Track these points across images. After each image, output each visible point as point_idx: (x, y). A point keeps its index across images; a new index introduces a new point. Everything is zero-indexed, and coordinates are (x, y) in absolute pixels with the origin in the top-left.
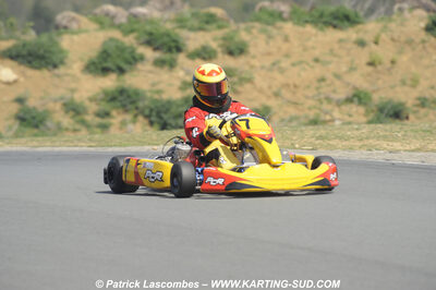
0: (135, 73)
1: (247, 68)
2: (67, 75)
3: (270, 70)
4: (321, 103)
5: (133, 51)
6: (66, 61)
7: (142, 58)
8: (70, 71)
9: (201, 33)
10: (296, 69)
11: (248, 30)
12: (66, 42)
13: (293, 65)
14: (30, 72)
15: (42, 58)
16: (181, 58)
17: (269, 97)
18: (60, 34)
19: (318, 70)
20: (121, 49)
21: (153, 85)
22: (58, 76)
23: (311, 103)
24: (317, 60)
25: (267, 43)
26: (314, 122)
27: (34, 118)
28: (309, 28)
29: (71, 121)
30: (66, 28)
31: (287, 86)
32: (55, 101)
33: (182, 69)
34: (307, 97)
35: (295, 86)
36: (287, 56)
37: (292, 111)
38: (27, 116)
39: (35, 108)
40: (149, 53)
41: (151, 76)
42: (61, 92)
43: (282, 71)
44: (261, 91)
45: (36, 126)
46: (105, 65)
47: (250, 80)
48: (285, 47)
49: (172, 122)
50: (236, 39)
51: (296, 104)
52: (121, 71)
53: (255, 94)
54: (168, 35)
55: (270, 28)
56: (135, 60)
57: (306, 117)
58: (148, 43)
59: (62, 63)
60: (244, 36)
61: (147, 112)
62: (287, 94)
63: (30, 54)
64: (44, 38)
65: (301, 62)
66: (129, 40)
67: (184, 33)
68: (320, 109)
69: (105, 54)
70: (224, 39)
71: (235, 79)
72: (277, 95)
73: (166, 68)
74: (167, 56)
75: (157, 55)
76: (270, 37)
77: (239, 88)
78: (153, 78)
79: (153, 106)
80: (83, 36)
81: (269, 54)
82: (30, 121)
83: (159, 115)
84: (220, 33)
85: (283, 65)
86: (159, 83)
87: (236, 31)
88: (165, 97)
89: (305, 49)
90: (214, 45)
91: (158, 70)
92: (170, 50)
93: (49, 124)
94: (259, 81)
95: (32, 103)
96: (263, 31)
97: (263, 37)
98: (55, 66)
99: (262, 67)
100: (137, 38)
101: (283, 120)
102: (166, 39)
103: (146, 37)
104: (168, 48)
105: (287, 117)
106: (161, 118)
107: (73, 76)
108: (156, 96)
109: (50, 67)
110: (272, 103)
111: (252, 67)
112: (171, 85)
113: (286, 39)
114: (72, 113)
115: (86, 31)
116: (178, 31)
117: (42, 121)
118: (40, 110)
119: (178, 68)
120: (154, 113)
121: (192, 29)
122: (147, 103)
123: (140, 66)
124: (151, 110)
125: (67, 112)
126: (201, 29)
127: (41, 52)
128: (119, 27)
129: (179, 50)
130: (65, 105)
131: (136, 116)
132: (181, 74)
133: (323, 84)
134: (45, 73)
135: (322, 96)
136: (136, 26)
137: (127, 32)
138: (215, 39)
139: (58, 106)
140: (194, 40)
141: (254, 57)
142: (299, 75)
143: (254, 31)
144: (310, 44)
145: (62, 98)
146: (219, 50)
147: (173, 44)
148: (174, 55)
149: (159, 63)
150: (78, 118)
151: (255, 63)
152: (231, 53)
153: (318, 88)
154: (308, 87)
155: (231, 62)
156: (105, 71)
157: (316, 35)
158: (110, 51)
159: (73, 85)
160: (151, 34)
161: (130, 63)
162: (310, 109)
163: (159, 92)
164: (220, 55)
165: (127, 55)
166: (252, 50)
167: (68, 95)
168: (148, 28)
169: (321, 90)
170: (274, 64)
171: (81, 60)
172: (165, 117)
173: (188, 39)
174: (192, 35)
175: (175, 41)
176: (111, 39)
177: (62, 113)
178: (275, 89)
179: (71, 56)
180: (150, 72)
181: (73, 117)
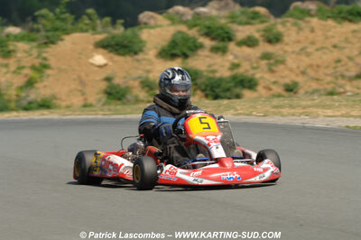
0: (196, 57)
1: (281, 53)
2: (144, 59)
3: (299, 54)
4: (337, 78)
5: (194, 41)
6: (144, 49)
7: (201, 46)
8: (146, 57)
9: (248, 27)
10: (319, 53)
11: (283, 24)
12: (145, 35)
13: (317, 50)
14: (117, 58)
15: (125, 47)
16: (232, 46)
17: (297, 75)
18: (141, 29)
19: (336, 54)
20: (186, 39)
21: (210, 66)
22: (138, 61)
23: (329, 79)
24: (335, 46)
25: (298, 33)
26: (331, 94)
27: (118, 93)
28: (330, 22)
29: (146, 95)
30: (145, 24)
31: (311, 66)
32: (135, 79)
33: (232, 54)
34: (327, 75)
35: (318, 66)
36: (313, 43)
37: (314, 85)
38: (113, 91)
39: (118, 85)
40: (207, 42)
41: (208, 59)
42: (140, 73)
43: (308, 55)
44: (291, 70)
45: (119, 99)
46: (174, 52)
47: (283, 62)
48: (311, 36)
49: (222, 94)
50: (274, 31)
51: (317, 80)
52: (185, 56)
53: (287, 72)
54: (222, 28)
55: (300, 22)
56: (196, 47)
57: (325, 89)
58: (207, 35)
59: (141, 50)
60: (280, 28)
61: (203, 87)
62: (311, 73)
63: (117, 45)
64: (129, 32)
65: (322, 48)
66: (193, 33)
67: (234, 27)
68: (335, 83)
69: (174, 43)
70: (265, 31)
71: (272, 61)
72: (303, 73)
73: (220, 53)
74: (221, 44)
75: (213, 43)
76: (300, 29)
77: (274, 68)
78: (209, 61)
79: (207, 83)
80: (158, 30)
81: (299, 42)
82: (115, 94)
83: (212, 89)
84: (262, 26)
85: (309, 50)
86: (214, 64)
87: (275, 25)
88: (218, 75)
89: (327, 38)
90: (257, 35)
91: (213, 55)
92: (223, 40)
93: (129, 97)
94: (291, 62)
95: (117, 81)
96: (295, 24)
97: (295, 29)
98: (136, 53)
99: (293, 52)
100: (198, 31)
101: (306, 93)
102: (220, 31)
103: (206, 30)
104: (222, 38)
105: (310, 90)
106: (214, 91)
107: (149, 60)
108: (211, 75)
109: (132, 54)
110: (300, 79)
111: (285, 52)
112: (223, 66)
113: (312, 31)
114: (147, 89)
115: (160, 26)
116: (230, 25)
117: (123, 96)
118: (123, 86)
119: (229, 53)
120: (208, 88)
121: (241, 23)
122: (203, 80)
123: (200, 52)
124: (207, 86)
125: (143, 88)
126: (247, 24)
127: (126, 42)
128: (185, 23)
129: (230, 39)
130: (142, 82)
131: (195, 90)
132: (230, 57)
133: (339, 64)
134: (128, 58)
135: (338, 74)
136: (198, 22)
137: (191, 26)
138: (258, 31)
139: (136, 83)
140: (242, 32)
141: (287, 44)
142: (321, 58)
143: (289, 25)
144: (330, 34)
145: (140, 77)
146: (261, 39)
147: (226, 35)
148: (226, 44)
149: (215, 50)
150: (151, 92)
151: (288, 48)
152: (270, 41)
153: (335, 68)
154: (327, 67)
155: (269, 48)
156: (173, 56)
157: (335, 27)
158: (177, 41)
159: (148, 67)
160: (209, 28)
161: (192, 50)
162: (328, 83)
163: (214, 71)
164: (261, 43)
165: (191, 45)
166: (286, 39)
167: (144, 75)
168: (207, 23)
169: (338, 69)
170: (302, 49)
171: (156, 48)
172: (217, 90)
173: (238, 31)
174: (240, 28)
175: (227, 33)
176: (179, 32)
177: (140, 89)
178: (302, 69)
179: (149, 45)
180: (208, 56)
181: (147, 92)
